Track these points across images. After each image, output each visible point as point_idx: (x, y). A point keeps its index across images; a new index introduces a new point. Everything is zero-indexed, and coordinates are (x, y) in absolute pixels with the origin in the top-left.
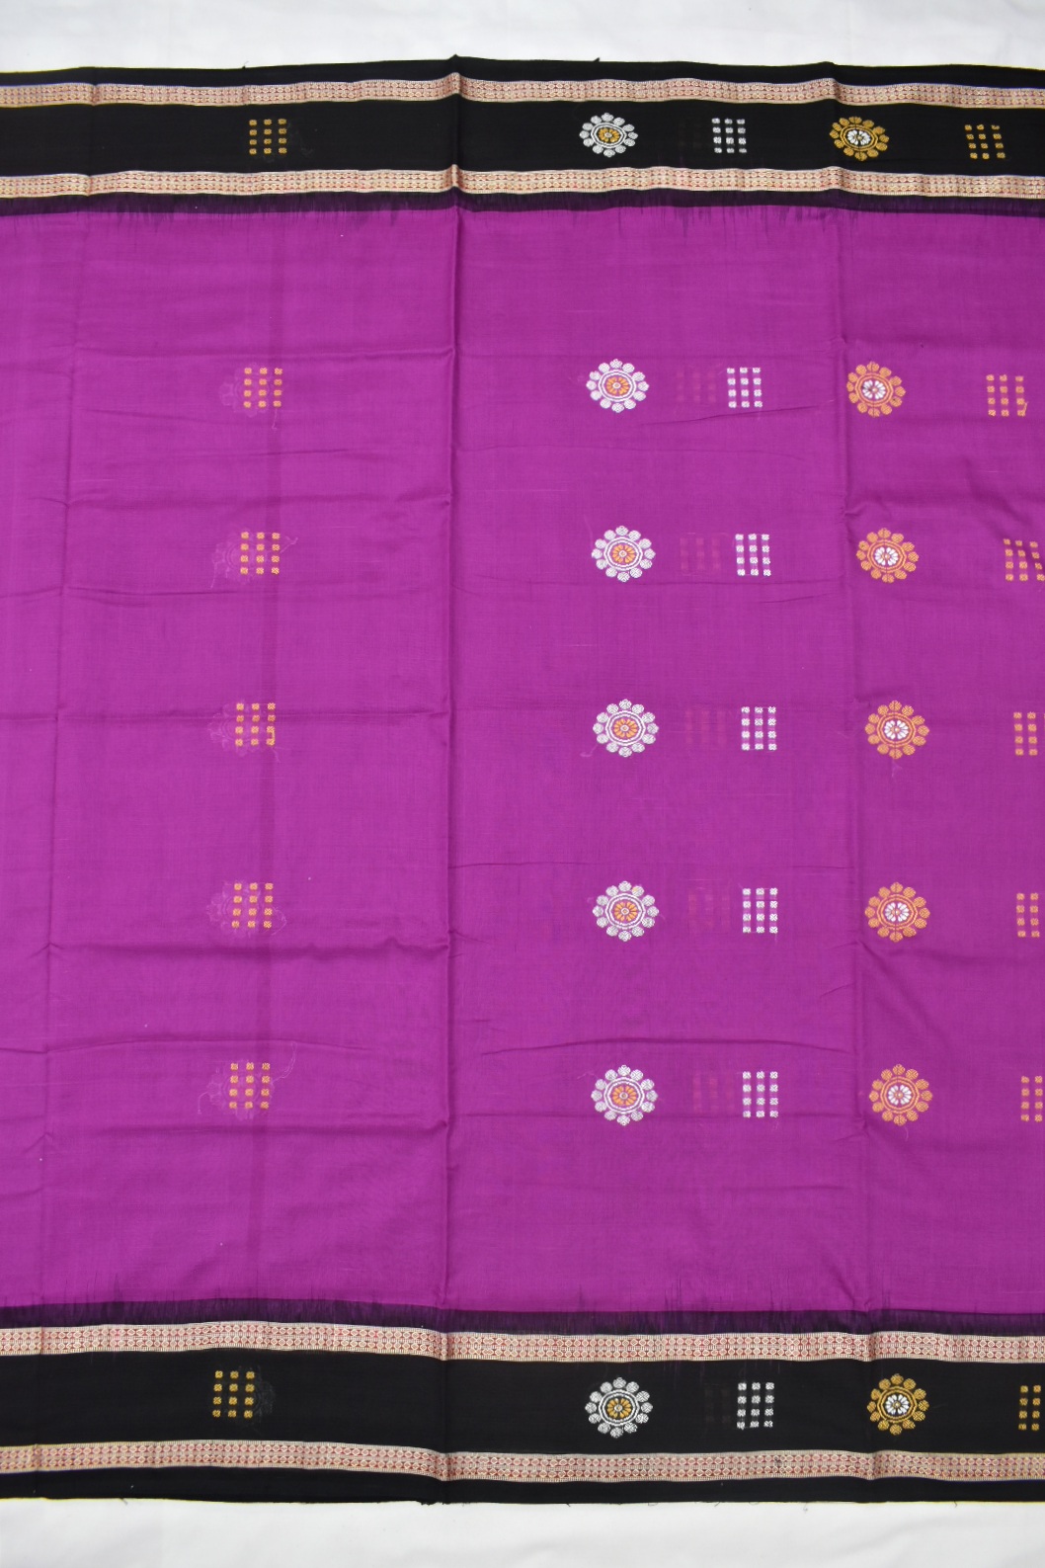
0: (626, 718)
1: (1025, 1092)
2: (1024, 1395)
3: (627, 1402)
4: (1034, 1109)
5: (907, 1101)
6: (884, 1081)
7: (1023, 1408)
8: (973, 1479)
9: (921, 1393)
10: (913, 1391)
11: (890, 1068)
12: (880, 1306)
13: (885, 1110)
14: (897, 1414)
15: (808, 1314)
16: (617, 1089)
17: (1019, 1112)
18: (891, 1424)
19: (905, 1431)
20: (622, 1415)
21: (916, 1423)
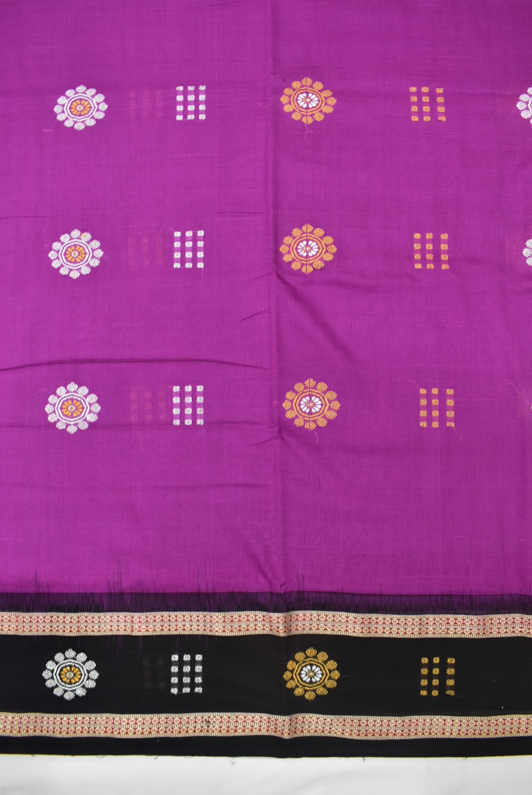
0: (81, 100)
1: (423, 402)
2: (425, 666)
3: (77, 669)
4: (432, 416)
5: (317, 410)
6: (297, 393)
7: (424, 677)
8: (379, 738)
9: (332, 664)
10: (325, 662)
11: (303, 381)
12: (296, 588)
13: (297, 417)
14: (311, 682)
15: (232, 595)
16: (65, 403)
17: (418, 419)
18: (306, 691)
19: (318, 697)
20: (73, 681)
21: (328, 689)
